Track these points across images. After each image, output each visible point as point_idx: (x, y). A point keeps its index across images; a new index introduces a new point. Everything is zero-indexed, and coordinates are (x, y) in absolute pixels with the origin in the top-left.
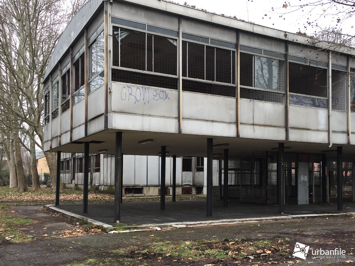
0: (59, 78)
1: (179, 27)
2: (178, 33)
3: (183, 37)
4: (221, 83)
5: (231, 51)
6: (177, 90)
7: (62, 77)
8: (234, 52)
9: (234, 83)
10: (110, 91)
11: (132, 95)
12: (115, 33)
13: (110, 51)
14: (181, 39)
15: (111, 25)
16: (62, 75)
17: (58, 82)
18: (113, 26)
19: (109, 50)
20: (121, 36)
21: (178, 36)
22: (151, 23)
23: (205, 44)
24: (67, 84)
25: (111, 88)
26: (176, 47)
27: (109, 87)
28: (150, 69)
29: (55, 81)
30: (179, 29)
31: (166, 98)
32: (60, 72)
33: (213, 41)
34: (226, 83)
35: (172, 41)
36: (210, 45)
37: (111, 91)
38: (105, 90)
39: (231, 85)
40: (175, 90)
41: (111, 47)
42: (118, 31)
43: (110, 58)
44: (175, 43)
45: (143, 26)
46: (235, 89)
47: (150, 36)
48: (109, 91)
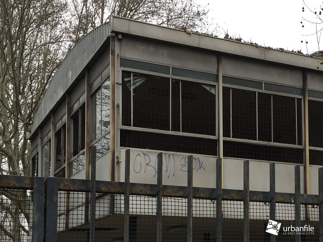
0: (51, 135)
1: (218, 68)
2: (217, 76)
3: (223, 82)
4: (281, 144)
5: (295, 98)
6: (216, 156)
7: (55, 134)
8: (299, 100)
9: (300, 143)
10: (118, 161)
11: (150, 166)
12: (126, 80)
13: (118, 106)
14: (221, 85)
15: (119, 70)
16: (56, 131)
17: (50, 140)
18: (122, 70)
19: (116, 104)
20: (133, 84)
21: (217, 80)
22: (177, 64)
23: (257, 90)
24: (62, 145)
25: (119, 157)
26: (214, 96)
27: (116, 156)
28: (176, 128)
29: (46, 138)
30: (218, 71)
31: (200, 168)
32: (54, 126)
33: (269, 85)
34: (289, 144)
35: (208, 88)
36: (263, 91)
37: (120, 160)
38: (111, 160)
39: (296, 146)
40: (213, 156)
41: (119, 100)
42: (131, 77)
43: (118, 114)
44: (213, 91)
45: (165, 69)
46: (302, 152)
47: (176, 82)
48: (116, 160)
